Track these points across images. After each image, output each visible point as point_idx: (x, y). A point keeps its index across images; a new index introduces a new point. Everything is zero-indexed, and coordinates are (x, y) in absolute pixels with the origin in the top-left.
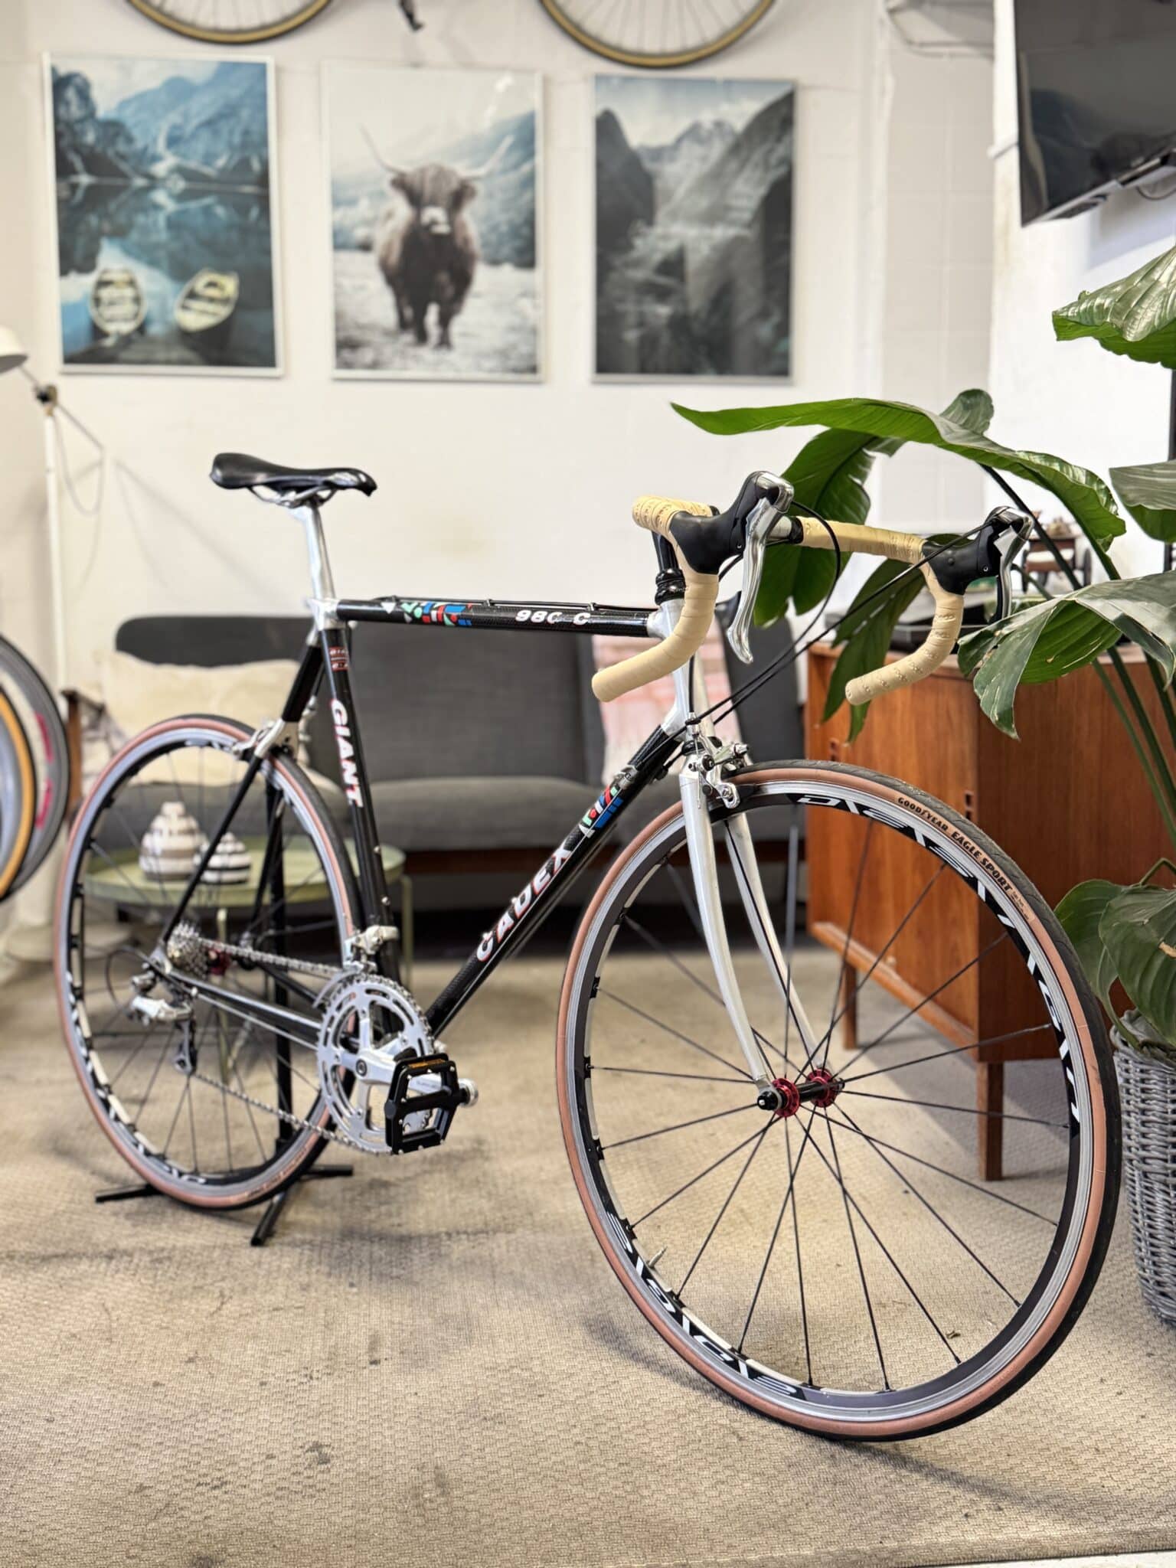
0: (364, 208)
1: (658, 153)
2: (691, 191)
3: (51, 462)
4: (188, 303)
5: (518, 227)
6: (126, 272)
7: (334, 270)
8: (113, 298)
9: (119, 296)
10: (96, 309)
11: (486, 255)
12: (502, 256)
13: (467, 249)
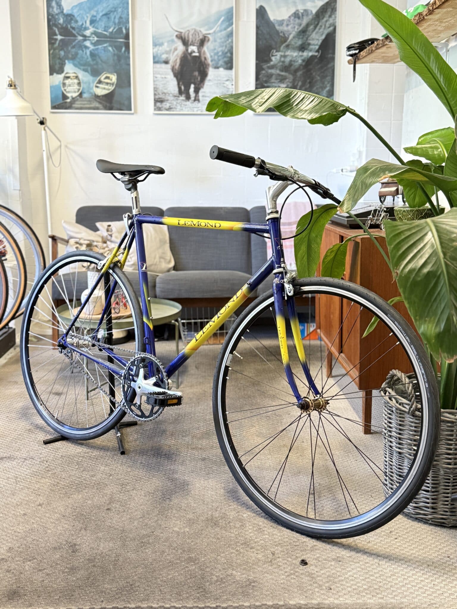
0: (166, 47)
1: (281, 23)
2: (294, 37)
3: (44, 148)
4: (98, 85)
5: (226, 53)
6: (75, 73)
7: (154, 71)
8: (70, 83)
9: (72, 83)
10: (63, 87)
11: (213, 65)
12: (219, 65)
13: (206, 62)
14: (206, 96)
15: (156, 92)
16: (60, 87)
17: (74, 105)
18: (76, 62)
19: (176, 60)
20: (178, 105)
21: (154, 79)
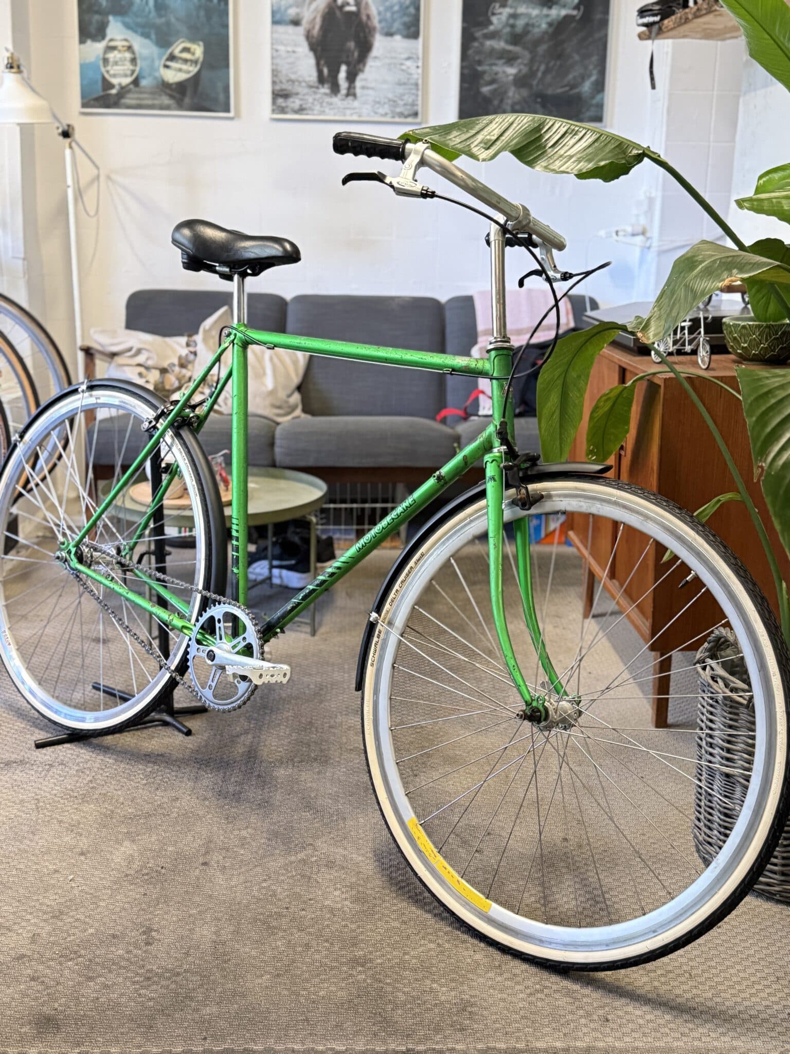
3: (70, 181)
4: (169, 63)
5: (407, 7)
6: (126, 40)
7: (272, 39)
8: (117, 59)
9: (121, 59)
10: (105, 66)
11: (383, 28)
12: (394, 29)
13: (369, 23)
14: (368, 88)
15: (275, 79)
16: (99, 68)
17: (124, 101)
18: (127, 19)
19: (315, 18)
20: (316, 103)
21: (272, 54)
